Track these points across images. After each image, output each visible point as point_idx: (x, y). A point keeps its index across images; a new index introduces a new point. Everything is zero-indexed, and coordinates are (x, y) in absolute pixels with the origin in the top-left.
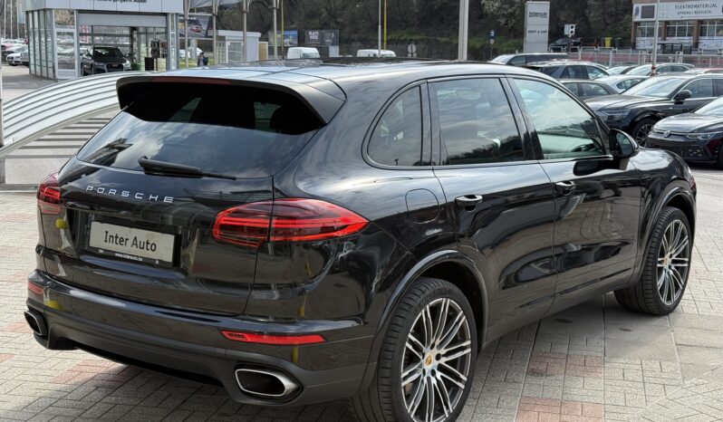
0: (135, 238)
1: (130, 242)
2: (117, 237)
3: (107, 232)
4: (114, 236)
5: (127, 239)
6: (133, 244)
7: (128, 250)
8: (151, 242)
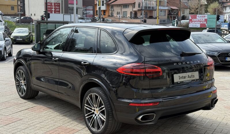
0: (188, 75)
1: (187, 77)
2: (183, 77)
3: (179, 76)
4: (182, 77)
5: (186, 77)
6: (188, 77)
7: (187, 79)
8: (193, 75)
